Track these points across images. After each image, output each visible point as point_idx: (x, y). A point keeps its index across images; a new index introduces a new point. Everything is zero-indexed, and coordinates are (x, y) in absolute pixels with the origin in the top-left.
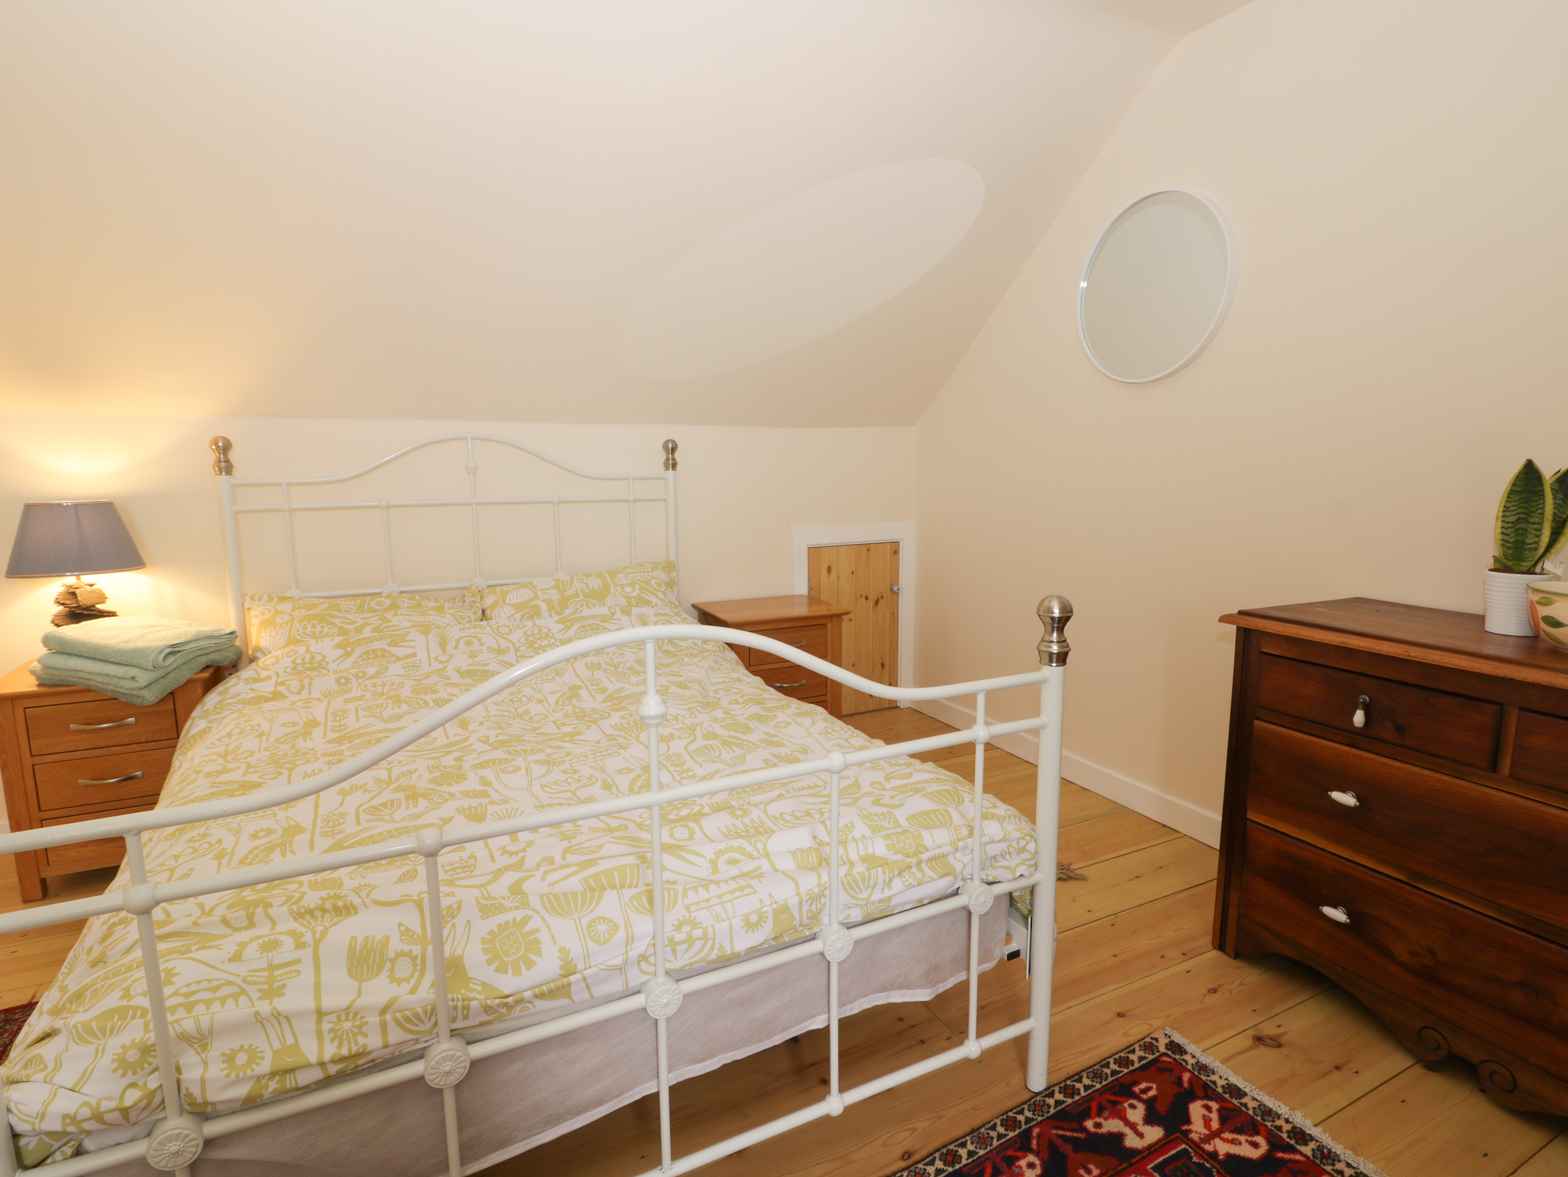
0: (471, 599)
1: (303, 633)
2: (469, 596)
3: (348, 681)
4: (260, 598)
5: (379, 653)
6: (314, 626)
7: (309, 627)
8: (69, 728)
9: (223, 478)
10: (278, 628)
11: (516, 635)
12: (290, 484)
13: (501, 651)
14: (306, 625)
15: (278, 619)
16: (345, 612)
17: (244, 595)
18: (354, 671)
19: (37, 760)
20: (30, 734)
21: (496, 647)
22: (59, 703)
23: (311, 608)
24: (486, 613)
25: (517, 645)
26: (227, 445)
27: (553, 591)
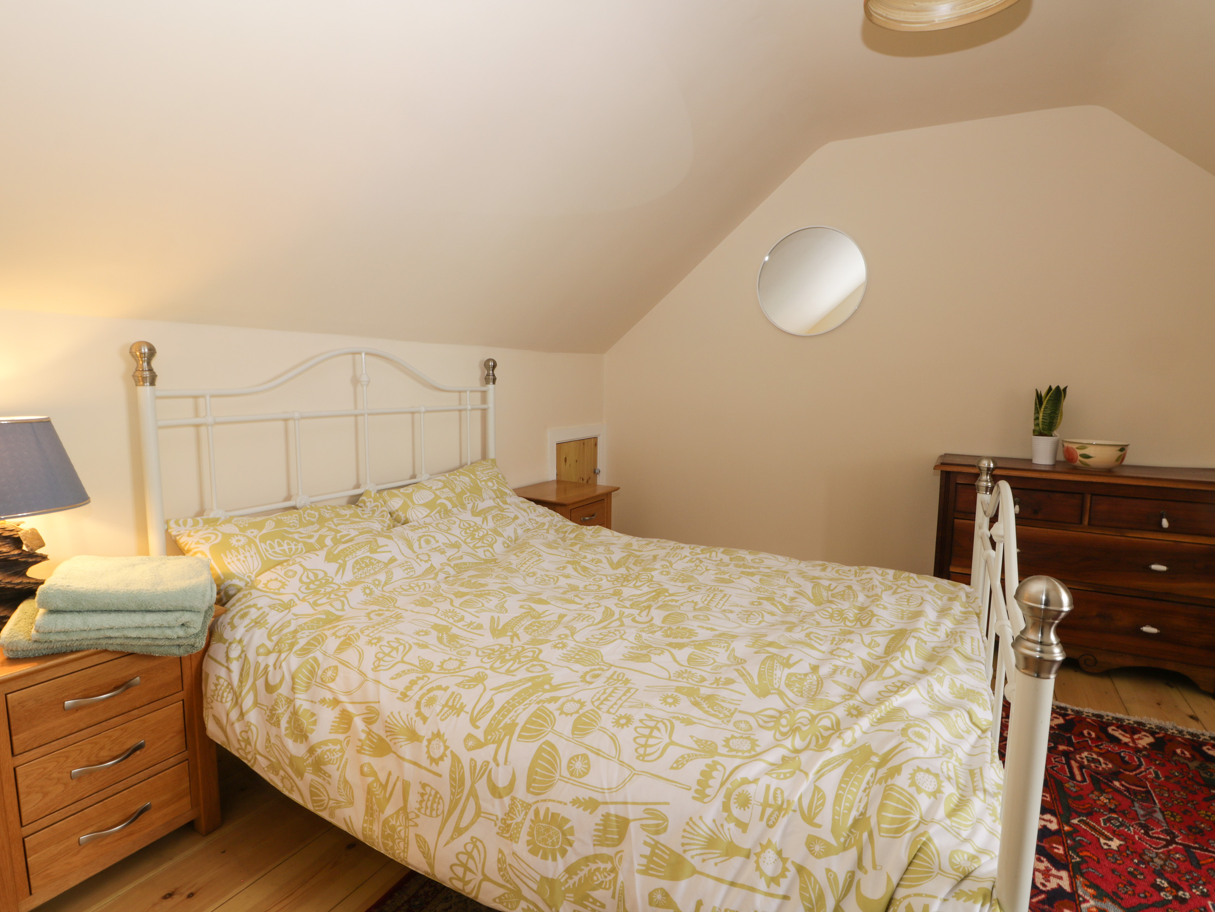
0: (373, 504)
1: (273, 552)
2: (370, 502)
3: (371, 590)
4: (185, 524)
5: (367, 561)
6: (280, 545)
7: (276, 546)
8: (64, 707)
9: (146, 390)
10: (241, 551)
11: (456, 530)
12: (212, 396)
13: (456, 545)
14: (270, 544)
15: (233, 541)
16: (294, 526)
17: (167, 522)
18: (370, 580)
19: (20, 759)
20: (12, 728)
21: (449, 542)
22: (50, 678)
23: (260, 526)
24: (394, 515)
25: (463, 538)
26: (152, 352)
27: (446, 490)
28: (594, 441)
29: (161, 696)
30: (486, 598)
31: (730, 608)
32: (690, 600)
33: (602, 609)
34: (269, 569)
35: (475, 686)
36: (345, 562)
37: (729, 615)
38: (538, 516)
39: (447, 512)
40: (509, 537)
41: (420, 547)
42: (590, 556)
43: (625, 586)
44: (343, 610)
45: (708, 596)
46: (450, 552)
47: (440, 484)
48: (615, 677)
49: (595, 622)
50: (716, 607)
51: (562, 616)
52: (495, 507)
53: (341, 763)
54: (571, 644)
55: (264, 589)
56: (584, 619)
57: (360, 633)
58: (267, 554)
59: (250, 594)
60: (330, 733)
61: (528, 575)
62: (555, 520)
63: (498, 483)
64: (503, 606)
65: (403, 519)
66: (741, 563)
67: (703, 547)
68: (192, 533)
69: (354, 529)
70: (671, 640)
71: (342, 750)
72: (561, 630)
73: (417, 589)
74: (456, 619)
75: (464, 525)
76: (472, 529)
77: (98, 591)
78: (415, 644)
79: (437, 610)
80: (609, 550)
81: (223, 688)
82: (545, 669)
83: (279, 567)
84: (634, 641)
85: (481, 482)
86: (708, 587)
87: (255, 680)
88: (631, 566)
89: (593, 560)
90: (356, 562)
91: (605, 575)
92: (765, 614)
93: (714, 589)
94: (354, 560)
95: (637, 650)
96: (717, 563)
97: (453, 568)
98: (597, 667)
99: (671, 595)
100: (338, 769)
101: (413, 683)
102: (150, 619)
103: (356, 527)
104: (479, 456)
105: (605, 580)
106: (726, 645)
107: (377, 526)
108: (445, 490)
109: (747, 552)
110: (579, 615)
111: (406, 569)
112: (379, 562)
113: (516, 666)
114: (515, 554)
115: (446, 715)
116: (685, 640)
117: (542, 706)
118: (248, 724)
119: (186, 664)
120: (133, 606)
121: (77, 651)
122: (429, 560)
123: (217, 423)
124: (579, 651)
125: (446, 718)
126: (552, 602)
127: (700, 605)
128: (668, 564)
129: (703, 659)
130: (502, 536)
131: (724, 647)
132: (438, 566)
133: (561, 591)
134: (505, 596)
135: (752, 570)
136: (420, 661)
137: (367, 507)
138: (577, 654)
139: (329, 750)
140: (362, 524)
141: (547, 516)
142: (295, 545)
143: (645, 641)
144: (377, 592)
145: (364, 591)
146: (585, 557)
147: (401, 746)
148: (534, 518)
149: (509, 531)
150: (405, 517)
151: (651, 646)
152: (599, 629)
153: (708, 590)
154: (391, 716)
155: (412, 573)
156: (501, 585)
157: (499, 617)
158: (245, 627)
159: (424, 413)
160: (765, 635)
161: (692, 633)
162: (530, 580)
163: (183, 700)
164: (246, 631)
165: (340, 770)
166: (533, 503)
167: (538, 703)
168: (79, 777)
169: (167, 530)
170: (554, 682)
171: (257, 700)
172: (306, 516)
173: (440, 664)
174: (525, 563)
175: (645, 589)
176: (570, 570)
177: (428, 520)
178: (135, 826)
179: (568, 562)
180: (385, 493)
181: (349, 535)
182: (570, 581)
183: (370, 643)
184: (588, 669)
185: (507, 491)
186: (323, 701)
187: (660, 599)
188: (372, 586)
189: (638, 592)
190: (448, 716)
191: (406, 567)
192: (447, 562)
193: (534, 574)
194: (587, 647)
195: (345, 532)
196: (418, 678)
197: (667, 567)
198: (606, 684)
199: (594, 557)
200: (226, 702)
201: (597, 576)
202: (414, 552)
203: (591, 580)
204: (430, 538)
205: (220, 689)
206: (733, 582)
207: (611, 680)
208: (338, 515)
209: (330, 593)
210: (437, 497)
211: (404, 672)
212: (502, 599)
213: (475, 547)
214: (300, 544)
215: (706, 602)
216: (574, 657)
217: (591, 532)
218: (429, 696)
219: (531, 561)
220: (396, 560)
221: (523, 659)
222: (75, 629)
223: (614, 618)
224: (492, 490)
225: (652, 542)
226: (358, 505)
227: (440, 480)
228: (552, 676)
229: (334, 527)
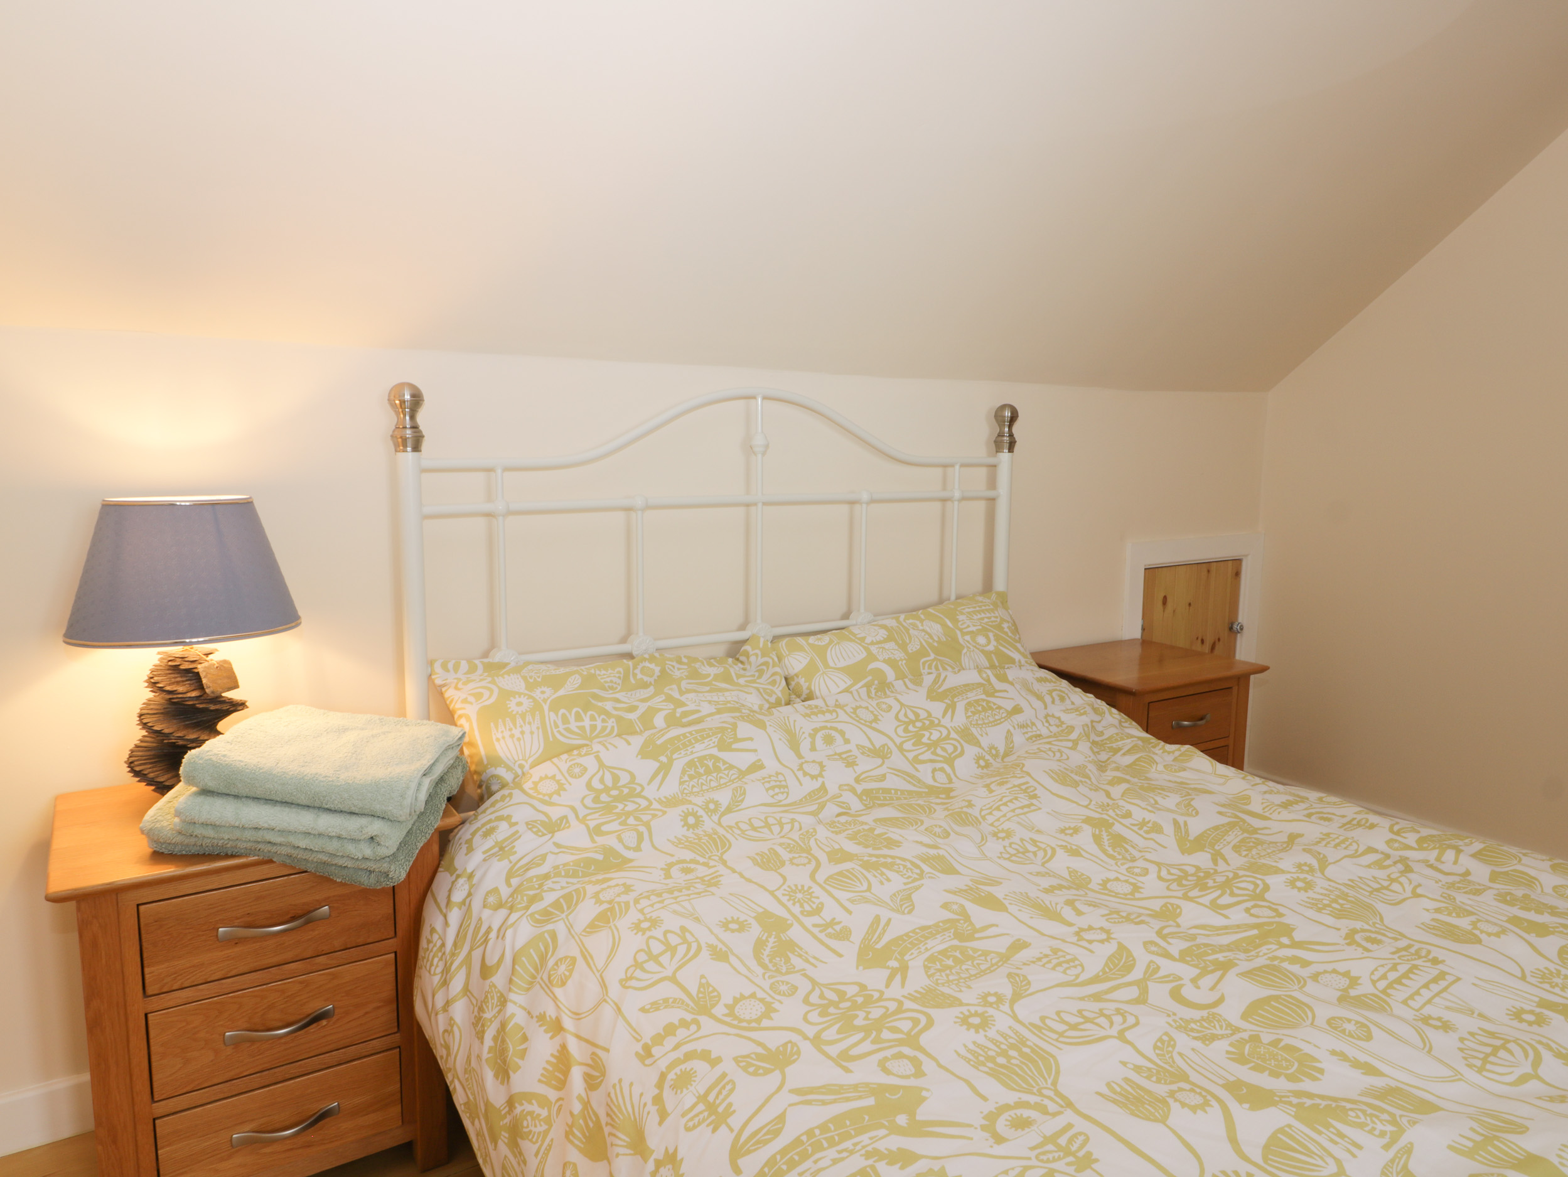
0: (761, 660)
1: (566, 729)
2: (756, 655)
3: (698, 818)
4: (456, 668)
5: (710, 764)
6: (578, 718)
7: (572, 719)
8: (217, 936)
9: (408, 457)
10: (519, 721)
11: (888, 723)
12: (507, 469)
13: (881, 753)
14: (564, 715)
15: (512, 705)
16: (611, 688)
17: (431, 663)
18: (699, 800)
19: (154, 1003)
20: (145, 955)
21: (871, 746)
22: (201, 889)
23: (555, 683)
24: (793, 684)
25: (898, 741)
26: (417, 400)
27: (891, 645)
28: (1235, 567)
29: (361, 940)
30: (882, 874)
31: (1448, 1016)
32: (1342, 967)
33: (1111, 948)
34: (550, 759)
35: (767, 1072)
36: (671, 761)
37: (1437, 1038)
38: (1066, 711)
39: (884, 686)
40: (992, 747)
41: (813, 748)
42: (1138, 814)
43: (1191, 899)
44: (638, 849)
45: (1394, 968)
46: (865, 764)
47: (883, 633)
48: (1063, 1141)
49: (1083, 978)
50: (1405, 1002)
51: (1019, 945)
52: (980, 685)
53: (543, 1142)
54: (1002, 1021)
55: (531, 792)
56: (1059, 964)
57: (632, 904)
58: (555, 731)
59: (510, 795)
60: (540, 1081)
61: (995, 835)
62: (1104, 723)
63: (997, 638)
64: (909, 898)
65: (805, 692)
66: (1519, 892)
67: (1426, 832)
68: (460, 685)
69: (710, 702)
70: (1244, 1073)
71: (548, 1121)
72: (999, 983)
73: (776, 829)
74: (807, 908)
75: (906, 715)
76: (919, 724)
77: (260, 769)
78: (709, 946)
79: (781, 881)
80: (1189, 805)
81: (435, 949)
82: (919, 1073)
83: (564, 757)
84: (1150, 1053)
85: (963, 634)
86: (1403, 943)
87: (471, 949)
88: (1227, 852)
89: (1143, 824)
90: (691, 764)
91: (1158, 864)
92: (1546, 1055)
93: (1417, 952)
94: (687, 759)
95: (1148, 1078)
96: (1451, 879)
97: (860, 797)
98: (1032, 1099)
99: (1295, 945)
100: (536, 1155)
101: (670, 1030)
102: (326, 823)
103: (715, 699)
104: (977, 584)
105: (1152, 875)
106: (1389, 1128)
107: (753, 700)
108: (887, 646)
109: (1547, 864)
110: (1055, 951)
111: (773, 788)
112: (731, 767)
113: (867, 1046)
114: (987, 786)
115: (696, 1120)
116: (1281, 1085)
117: (872, 1167)
118: (451, 1022)
119: (402, 897)
120: (303, 800)
121: (233, 856)
122: (820, 775)
123: (510, 513)
124: (1012, 1046)
125: (695, 1127)
126: (1012, 908)
127: (1365, 988)
128: (1315, 863)
129: (1311, 1153)
130: (977, 744)
131: (1383, 1134)
132: (832, 789)
133: (1046, 883)
134: (922, 875)
135: (1545, 918)
136: (701, 985)
137: (750, 663)
138: (1004, 1053)
139: (531, 1113)
140: (727, 694)
141: (1085, 713)
142: (603, 721)
143: (1177, 1059)
144: (708, 824)
145: (684, 819)
146: (1128, 815)
147: (617, 1155)
148: (1057, 714)
149: (995, 737)
150: (809, 688)
151: (1185, 1078)
152: (1082, 999)
153: (1399, 950)
154: (618, 1087)
155: (781, 797)
156: (925, 850)
157: (890, 920)
158: (484, 853)
159: (868, 503)
160: (1522, 1130)
161: (1308, 1067)
162: (994, 847)
163: (396, 953)
164: (485, 860)
165: (539, 1157)
166: (1065, 683)
167: (868, 1155)
168: (237, 1043)
169: (431, 675)
170: (924, 1113)
171: (468, 986)
172: (637, 671)
173: (731, 1002)
174: (998, 809)
175: (1237, 916)
176: (1085, 839)
177: (845, 699)
178: (312, 1136)
179: (1088, 820)
180: (783, 643)
181: (698, 711)
182: (1078, 864)
183: (637, 927)
184: (1012, 1097)
185: (1016, 656)
186: (541, 1018)
187: (1264, 949)
188: (701, 812)
189: (1217, 920)
190: (699, 1123)
191: (773, 783)
192: (852, 783)
193: (1009, 834)
194: (1033, 1039)
195: (692, 707)
196: (684, 1024)
197: (1311, 870)
198: (1033, 1154)
199: (1149, 816)
200: (435, 974)
201: (1141, 863)
202: (800, 756)
203: (1123, 869)
204: (834, 733)
205: (432, 951)
206: (1479, 941)
207: (1050, 1147)
208: (694, 675)
209: (628, 814)
210: (871, 657)
211: (667, 1003)
212: (915, 880)
213: (916, 760)
214: (613, 720)
215: (1382, 985)
216: (992, 1059)
217: (1169, 758)
218: (683, 1067)
219: (1012, 806)
220: (762, 767)
221: (886, 1035)
222: (223, 824)
223: (1130, 978)
224: (983, 652)
225: (1304, 799)
226: (738, 659)
227: (884, 627)
228: (924, 1094)
229: (676, 695)
